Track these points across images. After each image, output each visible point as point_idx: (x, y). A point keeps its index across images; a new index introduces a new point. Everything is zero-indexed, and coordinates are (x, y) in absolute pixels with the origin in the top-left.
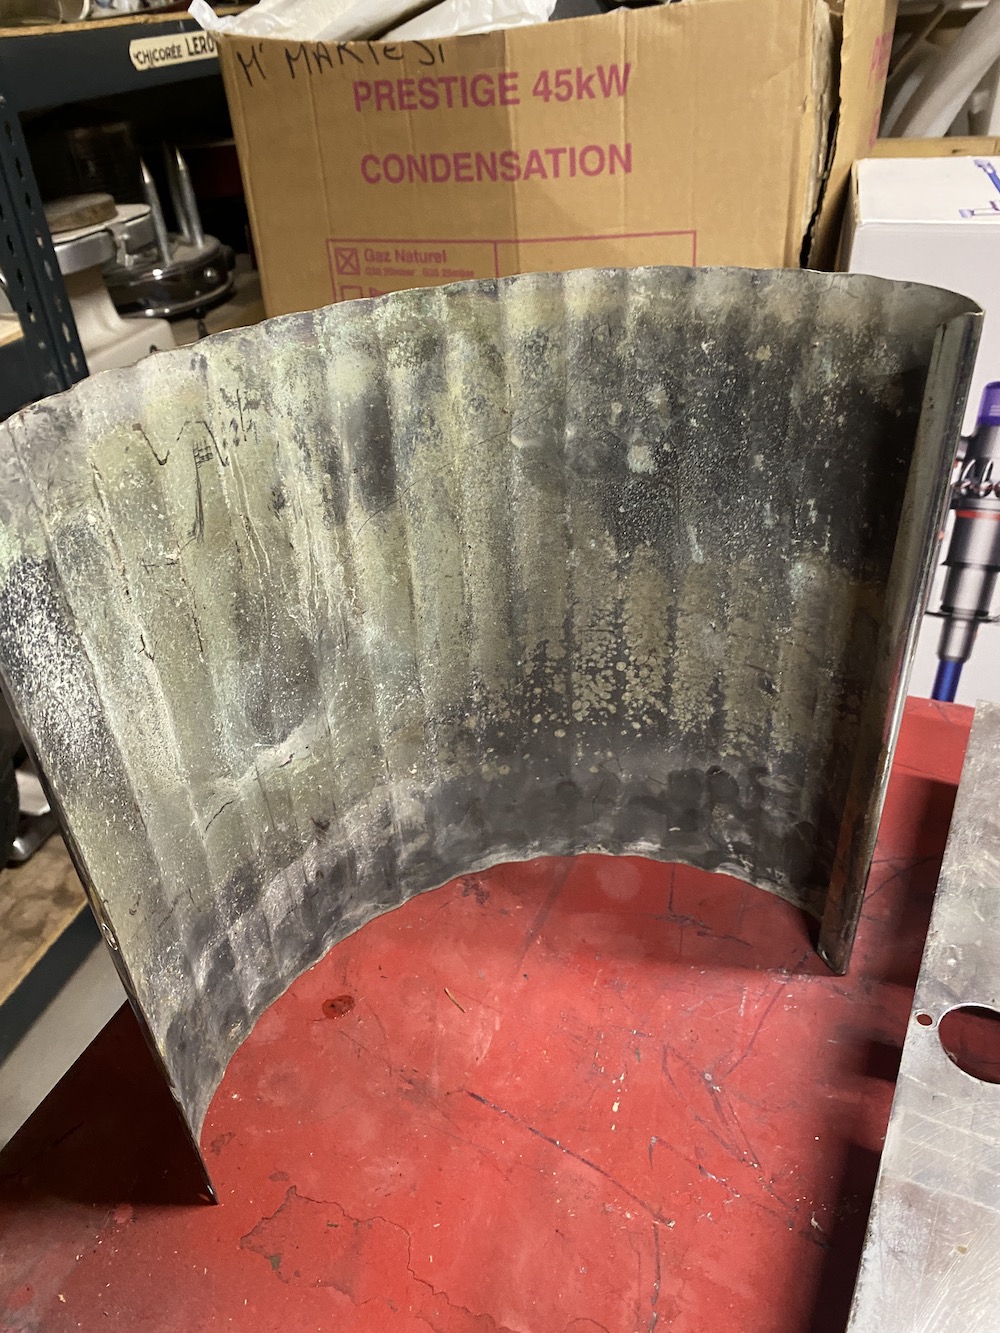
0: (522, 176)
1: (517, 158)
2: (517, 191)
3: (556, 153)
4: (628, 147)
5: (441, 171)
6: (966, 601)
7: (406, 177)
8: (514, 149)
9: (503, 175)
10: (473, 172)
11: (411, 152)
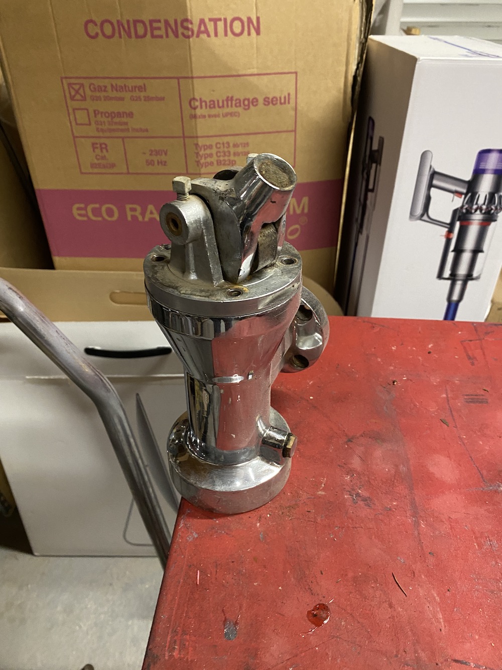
0: (195, 35)
1: (192, 23)
2: (192, 45)
3: (215, 21)
4: (258, 19)
5: (141, 31)
6: (462, 270)
7: (117, 35)
8: (189, 18)
9: (183, 34)
10: (162, 32)
11: (119, 18)
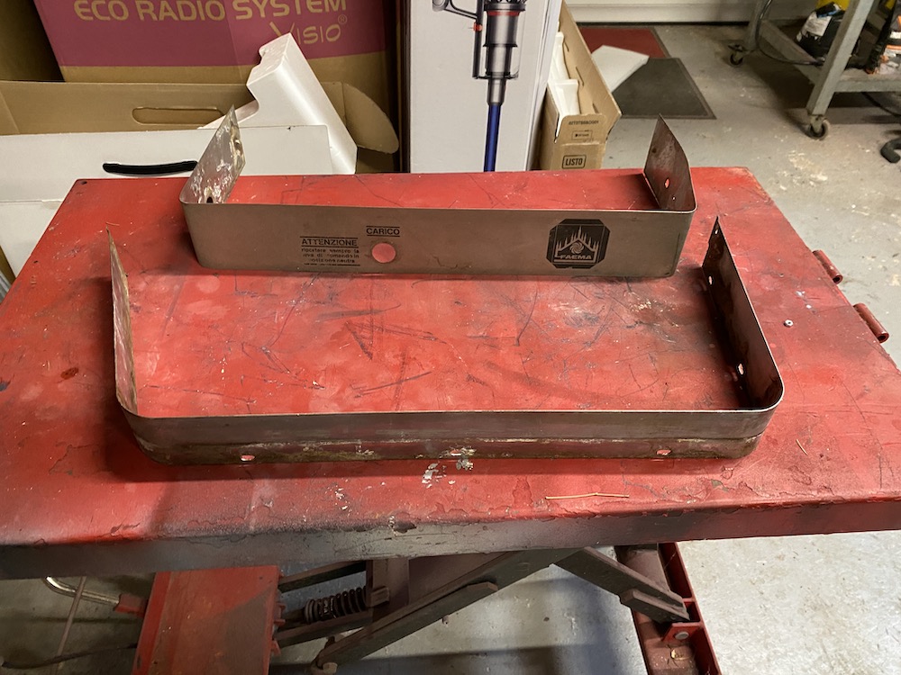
6: (498, 67)
